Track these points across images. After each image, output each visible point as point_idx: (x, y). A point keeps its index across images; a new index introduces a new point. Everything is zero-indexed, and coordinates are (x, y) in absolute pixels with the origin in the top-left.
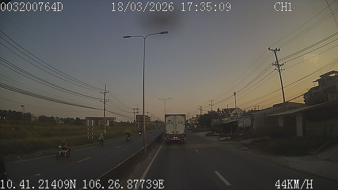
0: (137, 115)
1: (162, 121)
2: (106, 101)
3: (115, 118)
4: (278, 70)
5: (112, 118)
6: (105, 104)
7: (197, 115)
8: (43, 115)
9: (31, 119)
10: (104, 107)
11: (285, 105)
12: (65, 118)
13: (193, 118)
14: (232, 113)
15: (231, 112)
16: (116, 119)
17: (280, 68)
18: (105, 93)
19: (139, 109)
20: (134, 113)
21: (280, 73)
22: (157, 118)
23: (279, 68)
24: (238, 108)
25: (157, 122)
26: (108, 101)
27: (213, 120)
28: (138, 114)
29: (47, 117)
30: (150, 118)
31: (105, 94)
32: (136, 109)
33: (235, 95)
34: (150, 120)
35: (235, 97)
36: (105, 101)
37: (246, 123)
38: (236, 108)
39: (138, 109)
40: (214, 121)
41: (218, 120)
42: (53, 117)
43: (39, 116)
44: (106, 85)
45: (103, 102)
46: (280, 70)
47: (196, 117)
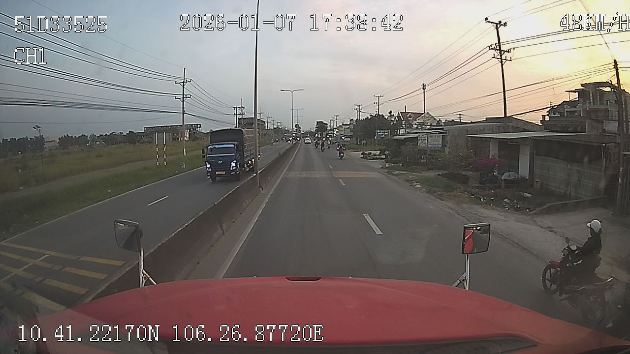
0: (241, 119)
1: (286, 129)
2: (186, 98)
3: (200, 125)
4: (500, 60)
5: (194, 124)
6: (185, 102)
7: (350, 120)
8: (66, 135)
9: (45, 146)
10: (183, 108)
11: (506, 122)
12: (106, 135)
13: (343, 125)
14: (415, 122)
15: (415, 118)
16: (200, 127)
17: (503, 56)
18: (184, 82)
19: (244, 108)
20: (235, 116)
21: (502, 65)
22: (278, 123)
23: (501, 56)
24: (428, 113)
25: (277, 130)
26: (190, 97)
27: (378, 131)
28: (243, 117)
29: (74, 137)
30: (265, 123)
31: (184, 85)
32: (240, 108)
33: (424, 89)
34: (265, 127)
35: (424, 92)
36: (183, 98)
37: (432, 143)
38: (424, 113)
39: (242, 107)
40: (380, 133)
41: (387, 131)
42: (84, 135)
43: (59, 139)
44: (185, 68)
45: (180, 99)
46: (503, 60)
47: (349, 123)
